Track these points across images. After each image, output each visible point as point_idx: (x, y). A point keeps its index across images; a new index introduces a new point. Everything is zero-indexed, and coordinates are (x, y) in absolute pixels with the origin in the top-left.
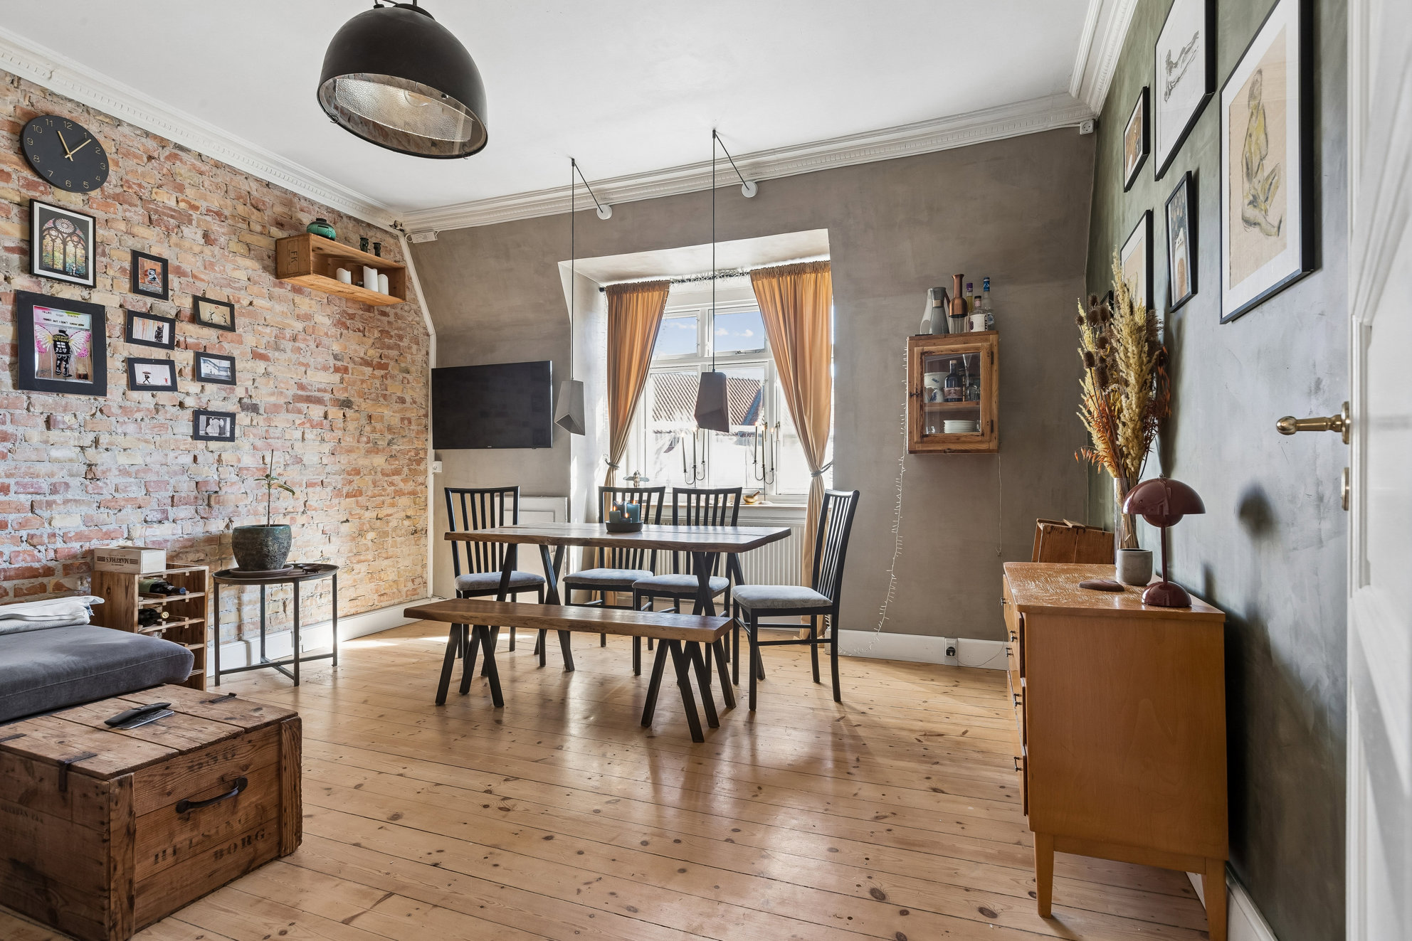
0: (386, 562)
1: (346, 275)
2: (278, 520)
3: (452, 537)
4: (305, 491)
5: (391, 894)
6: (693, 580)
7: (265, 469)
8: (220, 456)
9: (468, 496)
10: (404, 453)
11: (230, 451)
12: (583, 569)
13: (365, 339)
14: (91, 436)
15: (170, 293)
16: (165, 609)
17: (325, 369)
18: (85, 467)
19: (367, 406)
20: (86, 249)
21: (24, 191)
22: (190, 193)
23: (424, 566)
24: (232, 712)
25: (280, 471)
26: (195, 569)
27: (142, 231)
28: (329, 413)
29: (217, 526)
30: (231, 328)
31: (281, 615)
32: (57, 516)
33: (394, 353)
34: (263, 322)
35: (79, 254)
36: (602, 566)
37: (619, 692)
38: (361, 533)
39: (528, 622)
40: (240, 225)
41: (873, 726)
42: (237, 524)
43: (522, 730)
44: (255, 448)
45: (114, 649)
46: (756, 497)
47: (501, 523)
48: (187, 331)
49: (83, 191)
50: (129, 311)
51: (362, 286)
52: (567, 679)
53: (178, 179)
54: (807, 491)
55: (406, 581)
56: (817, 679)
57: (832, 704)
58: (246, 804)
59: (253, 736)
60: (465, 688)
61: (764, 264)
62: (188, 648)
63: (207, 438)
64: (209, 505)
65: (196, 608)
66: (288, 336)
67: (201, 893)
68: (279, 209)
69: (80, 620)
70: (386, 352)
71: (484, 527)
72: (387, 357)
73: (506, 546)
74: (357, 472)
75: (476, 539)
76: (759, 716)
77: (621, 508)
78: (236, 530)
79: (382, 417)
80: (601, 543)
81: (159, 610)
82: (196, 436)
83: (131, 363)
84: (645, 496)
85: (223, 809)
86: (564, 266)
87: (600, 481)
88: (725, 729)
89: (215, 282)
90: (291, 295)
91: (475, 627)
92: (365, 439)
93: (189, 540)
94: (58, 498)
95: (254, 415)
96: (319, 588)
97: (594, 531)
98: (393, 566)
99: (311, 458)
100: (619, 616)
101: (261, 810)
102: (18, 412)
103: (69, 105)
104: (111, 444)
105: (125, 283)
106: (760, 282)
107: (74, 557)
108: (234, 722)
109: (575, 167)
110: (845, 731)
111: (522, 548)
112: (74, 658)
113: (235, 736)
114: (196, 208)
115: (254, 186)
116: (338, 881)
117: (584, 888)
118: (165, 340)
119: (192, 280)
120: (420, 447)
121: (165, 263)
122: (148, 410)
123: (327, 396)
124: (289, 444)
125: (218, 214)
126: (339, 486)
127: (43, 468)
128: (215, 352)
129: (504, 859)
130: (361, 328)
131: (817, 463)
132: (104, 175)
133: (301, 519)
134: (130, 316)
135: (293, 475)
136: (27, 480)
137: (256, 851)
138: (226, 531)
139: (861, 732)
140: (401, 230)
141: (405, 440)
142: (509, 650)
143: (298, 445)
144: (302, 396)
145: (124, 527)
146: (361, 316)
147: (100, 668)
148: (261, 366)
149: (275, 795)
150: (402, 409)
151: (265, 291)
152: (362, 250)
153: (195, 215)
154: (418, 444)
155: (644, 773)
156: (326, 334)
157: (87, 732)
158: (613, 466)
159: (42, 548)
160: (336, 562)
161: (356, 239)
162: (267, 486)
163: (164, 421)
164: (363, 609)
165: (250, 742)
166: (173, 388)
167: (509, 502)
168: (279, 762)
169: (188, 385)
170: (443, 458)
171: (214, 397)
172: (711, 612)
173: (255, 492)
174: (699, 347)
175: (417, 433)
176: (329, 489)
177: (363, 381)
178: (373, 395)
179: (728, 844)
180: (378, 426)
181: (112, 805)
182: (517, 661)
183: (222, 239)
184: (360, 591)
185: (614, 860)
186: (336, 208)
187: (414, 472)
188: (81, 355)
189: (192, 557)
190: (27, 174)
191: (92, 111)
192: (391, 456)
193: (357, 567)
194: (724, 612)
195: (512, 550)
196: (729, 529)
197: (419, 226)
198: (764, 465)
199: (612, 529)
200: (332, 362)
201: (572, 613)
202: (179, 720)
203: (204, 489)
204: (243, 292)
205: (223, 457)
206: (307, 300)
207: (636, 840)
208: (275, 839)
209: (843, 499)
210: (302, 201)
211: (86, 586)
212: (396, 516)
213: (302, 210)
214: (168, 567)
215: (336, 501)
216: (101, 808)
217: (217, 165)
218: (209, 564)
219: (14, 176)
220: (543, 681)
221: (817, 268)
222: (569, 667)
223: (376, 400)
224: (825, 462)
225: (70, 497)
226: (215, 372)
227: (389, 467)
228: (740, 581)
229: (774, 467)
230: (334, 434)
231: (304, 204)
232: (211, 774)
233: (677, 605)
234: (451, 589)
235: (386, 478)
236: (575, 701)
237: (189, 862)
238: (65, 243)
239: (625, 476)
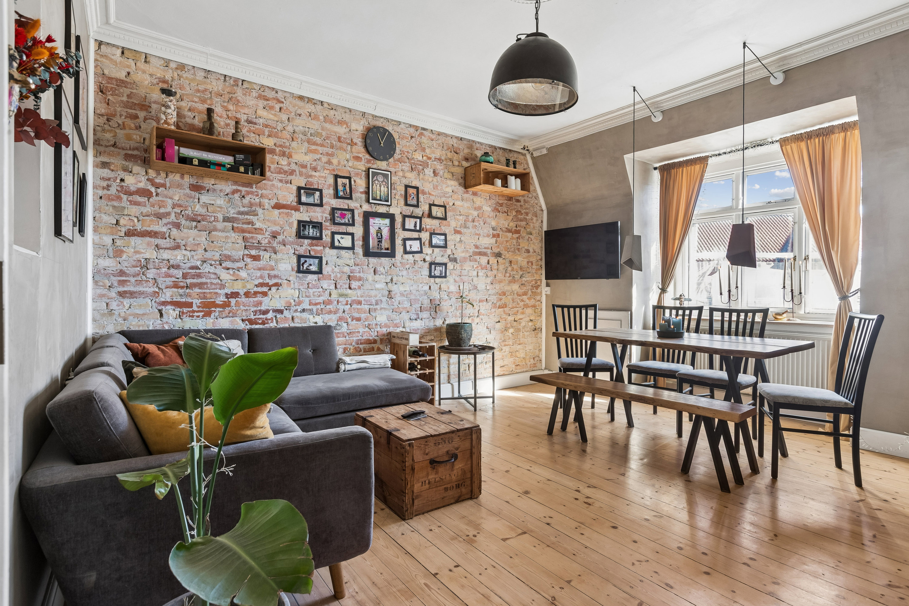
0: (519, 347)
1: (499, 182)
2: (466, 320)
3: (557, 335)
4: (478, 304)
5: (525, 533)
6: (724, 375)
7: (460, 292)
8: (440, 286)
9: (566, 310)
10: (529, 282)
11: (444, 283)
12: (641, 360)
13: (508, 217)
14: (390, 277)
15: (420, 203)
16: (418, 364)
17: (488, 236)
18: (388, 292)
19: (509, 256)
20: (388, 188)
21: (366, 164)
22: (428, 151)
23: (540, 350)
24: (451, 420)
25: (466, 293)
26: (431, 344)
27: (409, 175)
28: (490, 260)
29: (439, 323)
30: (445, 219)
31: (467, 372)
32: (378, 316)
33: (523, 223)
34: (459, 213)
35: (385, 191)
36: (654, 359)
37: (665, 447)
38: (506, 329)
39: (603, 392)
40: (449, 163)
41: (896, 513)
42: (447, 322)
43: (598, 459)
44: (455, 281)
45: (401, 381)
46: (785, 315)
47: (586, 327)
48: (428, 223)
49: (386, 159)
50: (404, 215)
51: (507, 187)
52: (628, 432)
53: (423, 145)
54: (835, 312)
55: (530, 358)
56: (839, 465)
57: (853, 487)
58: (457, 467)
59: (460, 433)
60: (564, 427)
61: (793, 131)
62: (430, 384)
63: (435, 277)
64: (436, 311)
65: (430, 364)
66: (470, 219)
67: (439, 506)
68: (466, 151)
69: (387, 366)
70: (519, 223)
71: (576, 329)
72: (520, 226)
73: (589, 342)
74: (504, 294)
75: (571, 337)
76: (780, 483)
77: (668, 321)
78: (447, 325)
79: (517, 262)
80: (654, 345)
81: (416, 363)
82: (430, 276)
83: (405, 240)
84: (687, 312)
85: (448, 467)
86: (628, 158)
87: (653, 301)
88: (749, 487)
89: (438, 195)
90: (472, 197)
91: (570, 391)
92: (508, 275)
93: (428, 329)
94: (378, 307)
95: (455, 263)
96: (485, 359)
97: (648, 336)
98: (523, 349)
99: (481, 286)
100: (667, 395)
101: (464, 472)
102: (364, 267)
103: (382, 120)
104: (397, 281)
105: (402, 202)
106: (788, 147)
107: (384, 335)
108: (452, 425)
109: (636, 92)
110: (864, 511)
111: (599, 345)
112: (387, 384)
113: (452, 432)
114: (429, 158)
115: (455, 141)
116: (499, 518)
117: (636, 563)
118: (418, 228)
119: (428, 196)
120: (538, 278)
121: (417, 188)
122: (411, 263)
123: (489, 251)
124: (471, 278)
125: (439, 159)
126: (495, 302)
127: (373, 293)
128: (438, 232)
129: (587, 532)
130: (506, 211)
131: (845, 289)
132: (394, 150)
133: (477, 320)
134: (404, 217)
135: (473, 296)
136: (368, 298)
137: (461, 492)
138: (443, 325)
139: (880, 515)
140: (527, 150)
141: (529, 274)
142: (590, 407)
143: (475, 279)
144: (477, 252)
145: (402, 321)
146: (506, 204)
147: (396, 389)
148: (458, 237)
149: (469, 466)
150: (528, 256)
151: (460, 196)
152: (507, 166)
153: (430, 162)
154: (537, 277)
155: (682, 503)
156: (489, 216)
157: (395, 419)
158: (663, 290)
159: (373, 330)
160: (493, 345)
161: (503, 160)
162: (461, 302)
163: (417, 269)
164: (507, 373)
165: (459, 436)
166: (421, 252)
167: (591, 313)
168: (471, 449)
169: (427, 250)
170: (551, 285)
171: (438, 256)
172: (739, 401)
173: (456, 305)
174: (734, 201)
175: (536, 270)
176: (490, 303)
177: (507, 241)
178: (512, 249)
179: (745, 567)
180: (515, 267)
181: (407, 454)
182: (596, 415)
183: (441, 172)
184: (506, 363)
185: (657, 552)
186: (494, 144)
187: (534, 294)
188: (386, 239)
189: (429, 338)
190: (368, 156)
191: (390, 121)
192: (522, 284)
193: (504, 348)
194: (752, 402)
195: (593, 345)
196: (757, 340)
197: (537, 146)
198: (792, 290)
199: (662, 335)
200: (491, 232)
201: (633, 389)
202: (429, 419)
203: (433, 303)
204: (450, 198)
205: (442, 287)
206: (479, 199)
207: (675, 545)
208: (470, 488)
209: (867, 321)
210: (477, 144)
211: (388, 350)
212: (524, 319)
213: (477, 149)
214: (420, 342)
215: (493, 310)
216: (403, 455)
217: (439, 134)
218: (436, 342)
219: (363, 159)
220: (613, 430)
221: (845, 128)
222: (630, 424)
223: (514, 252)
224: (854, 288)
225: (382, 307)
226: (438, 242)
227: (521, 291)
228: (765, 379)
229: (803, 291)
230: (492, 272)
231: (478, 145)
232: (444, 448)
233: (712, 392)
234: (556, 366)
235: (519, 297)
236: (634, 447)
237: (434, 489)
238: (380, 186)
239: (673, 297)
